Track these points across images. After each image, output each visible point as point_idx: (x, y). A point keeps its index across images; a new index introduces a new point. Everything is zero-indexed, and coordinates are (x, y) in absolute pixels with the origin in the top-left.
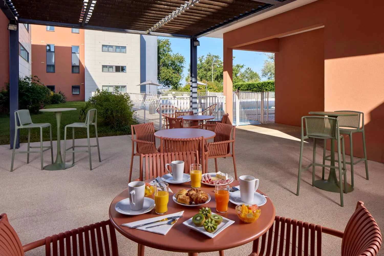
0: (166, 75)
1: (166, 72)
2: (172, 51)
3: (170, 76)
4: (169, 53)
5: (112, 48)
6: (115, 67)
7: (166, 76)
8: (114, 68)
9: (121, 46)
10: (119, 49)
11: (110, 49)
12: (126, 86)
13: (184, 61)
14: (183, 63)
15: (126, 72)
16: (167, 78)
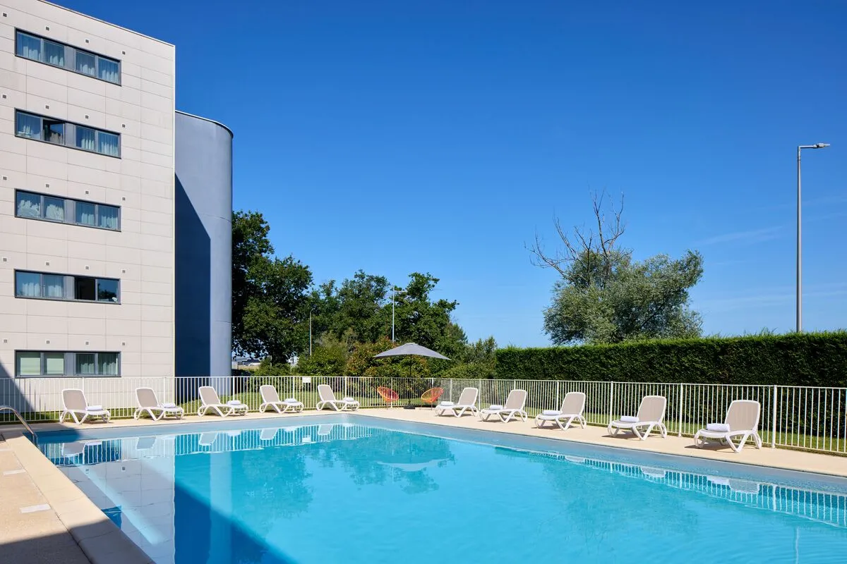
0: (257, 321)
1: (257, 310)
2: (272, 251)
3: (268, 325)
4: (264, 255)
5: (61, 210)
6: (73, 278)
7: (256, 325)
8: (70, 283)
9: (98, 204)
10: (91, 216)
11: (52, 209)
12: (119, 353)
13: (310, 283)
14: (307, 288)
15: (119, 300)
16: (258, 330)
